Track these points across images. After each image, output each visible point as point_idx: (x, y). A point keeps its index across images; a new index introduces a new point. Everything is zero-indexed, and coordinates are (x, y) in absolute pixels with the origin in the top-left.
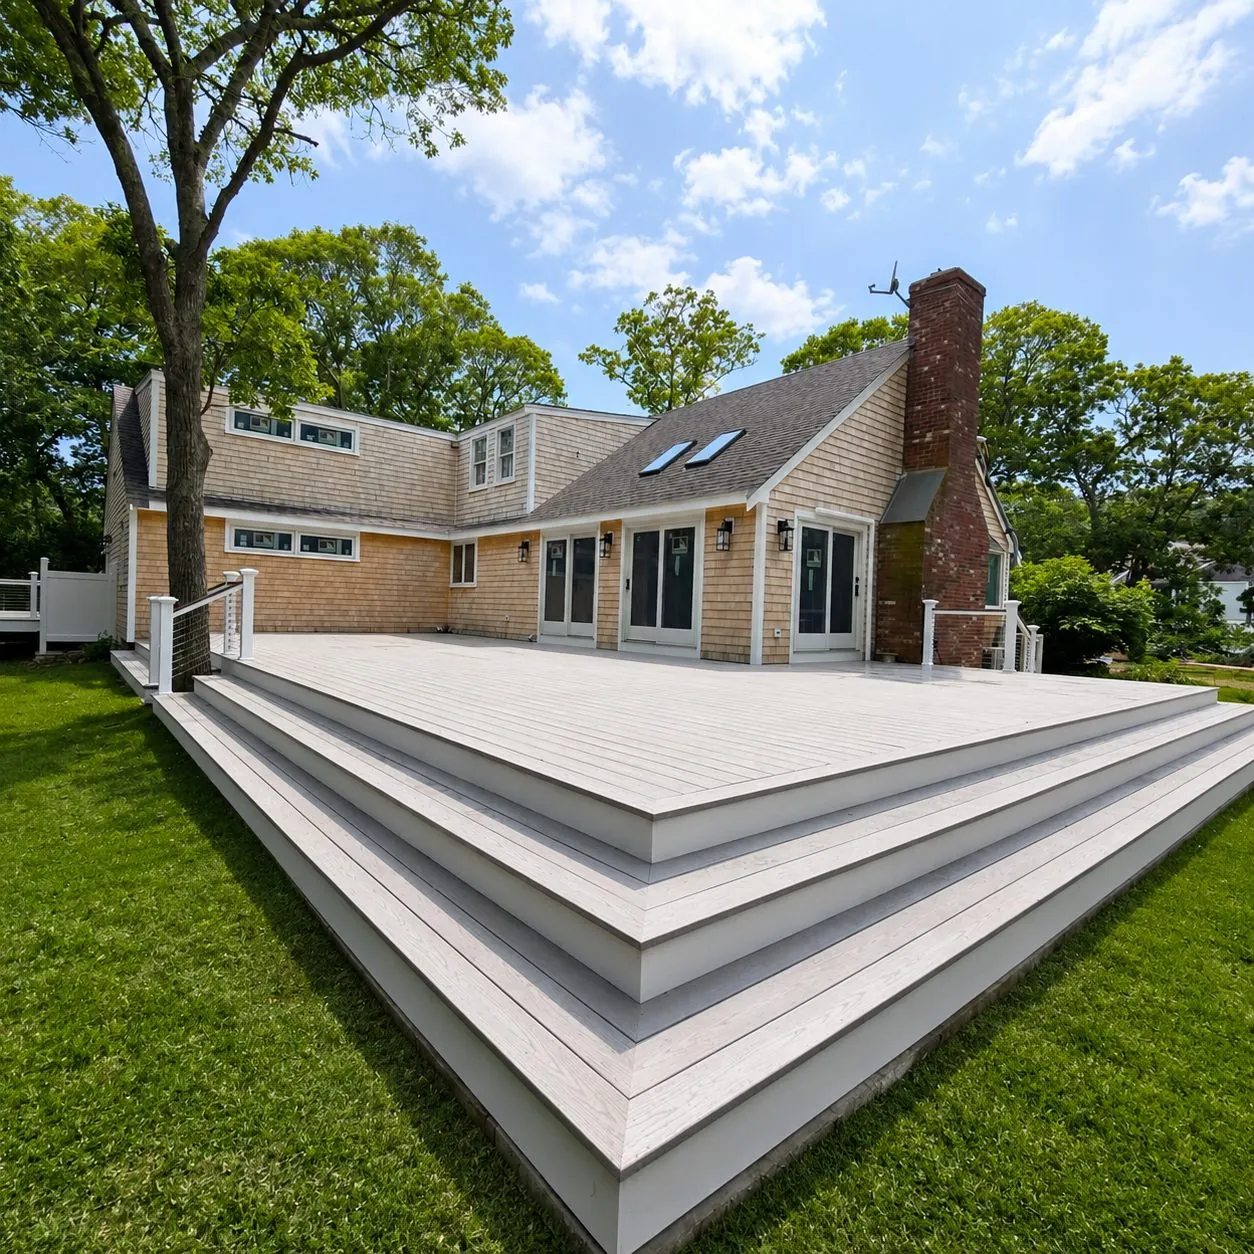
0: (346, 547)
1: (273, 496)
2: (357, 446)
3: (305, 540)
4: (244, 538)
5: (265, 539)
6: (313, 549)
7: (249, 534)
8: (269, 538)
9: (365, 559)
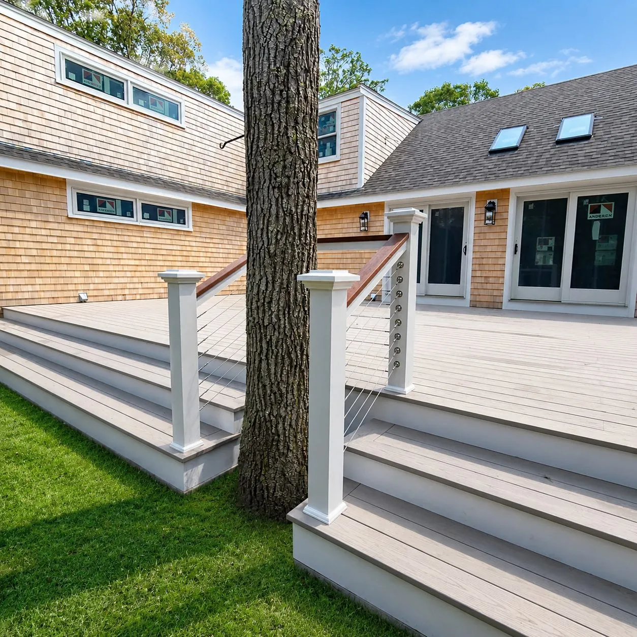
0: (181, 217)
1: (112, 160)
2: (184, 119)
3: (146, 208)
4: (86, 202)
5: (108, 205)
6: (153, 218)
7: (91, 199)
8: (112, 204)
9: (197, 229)
